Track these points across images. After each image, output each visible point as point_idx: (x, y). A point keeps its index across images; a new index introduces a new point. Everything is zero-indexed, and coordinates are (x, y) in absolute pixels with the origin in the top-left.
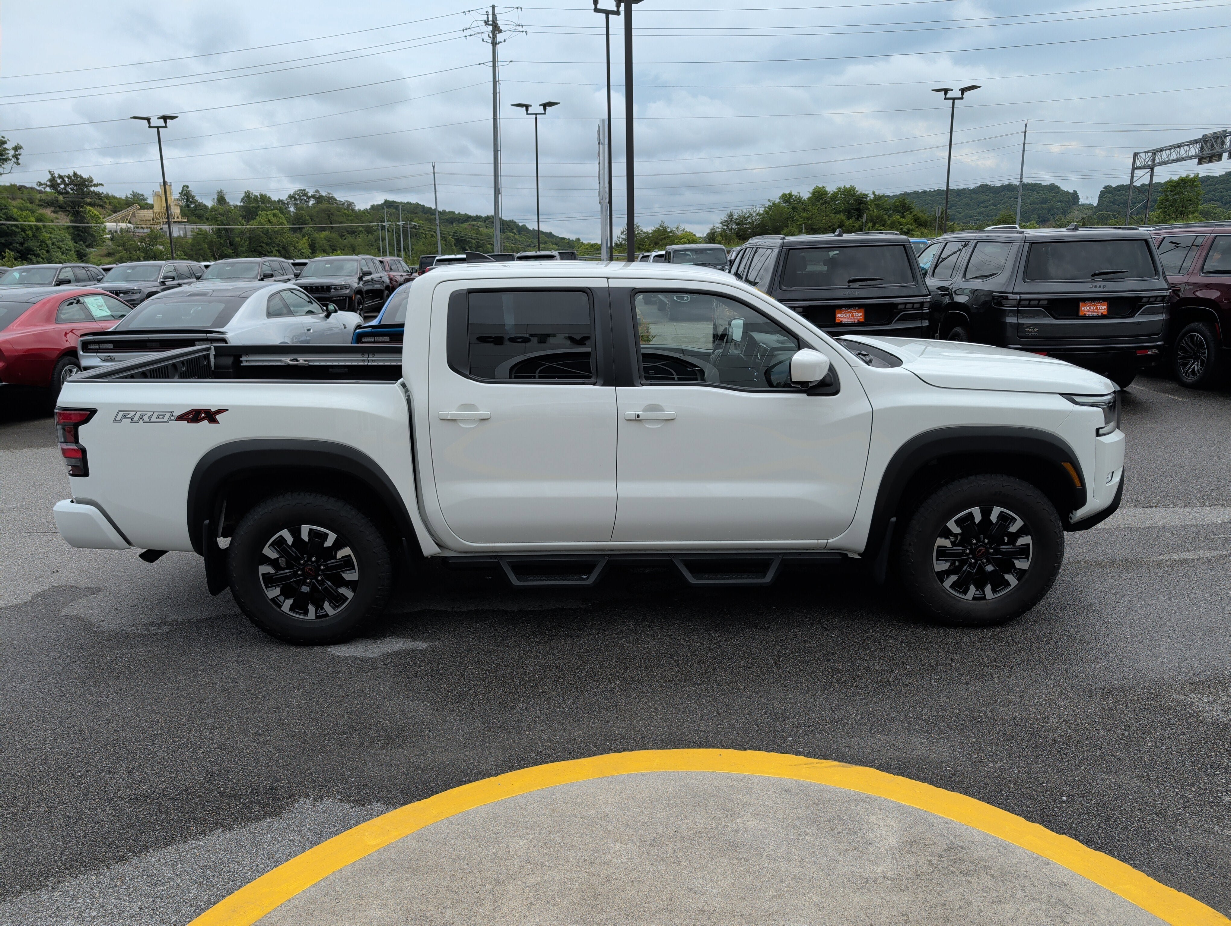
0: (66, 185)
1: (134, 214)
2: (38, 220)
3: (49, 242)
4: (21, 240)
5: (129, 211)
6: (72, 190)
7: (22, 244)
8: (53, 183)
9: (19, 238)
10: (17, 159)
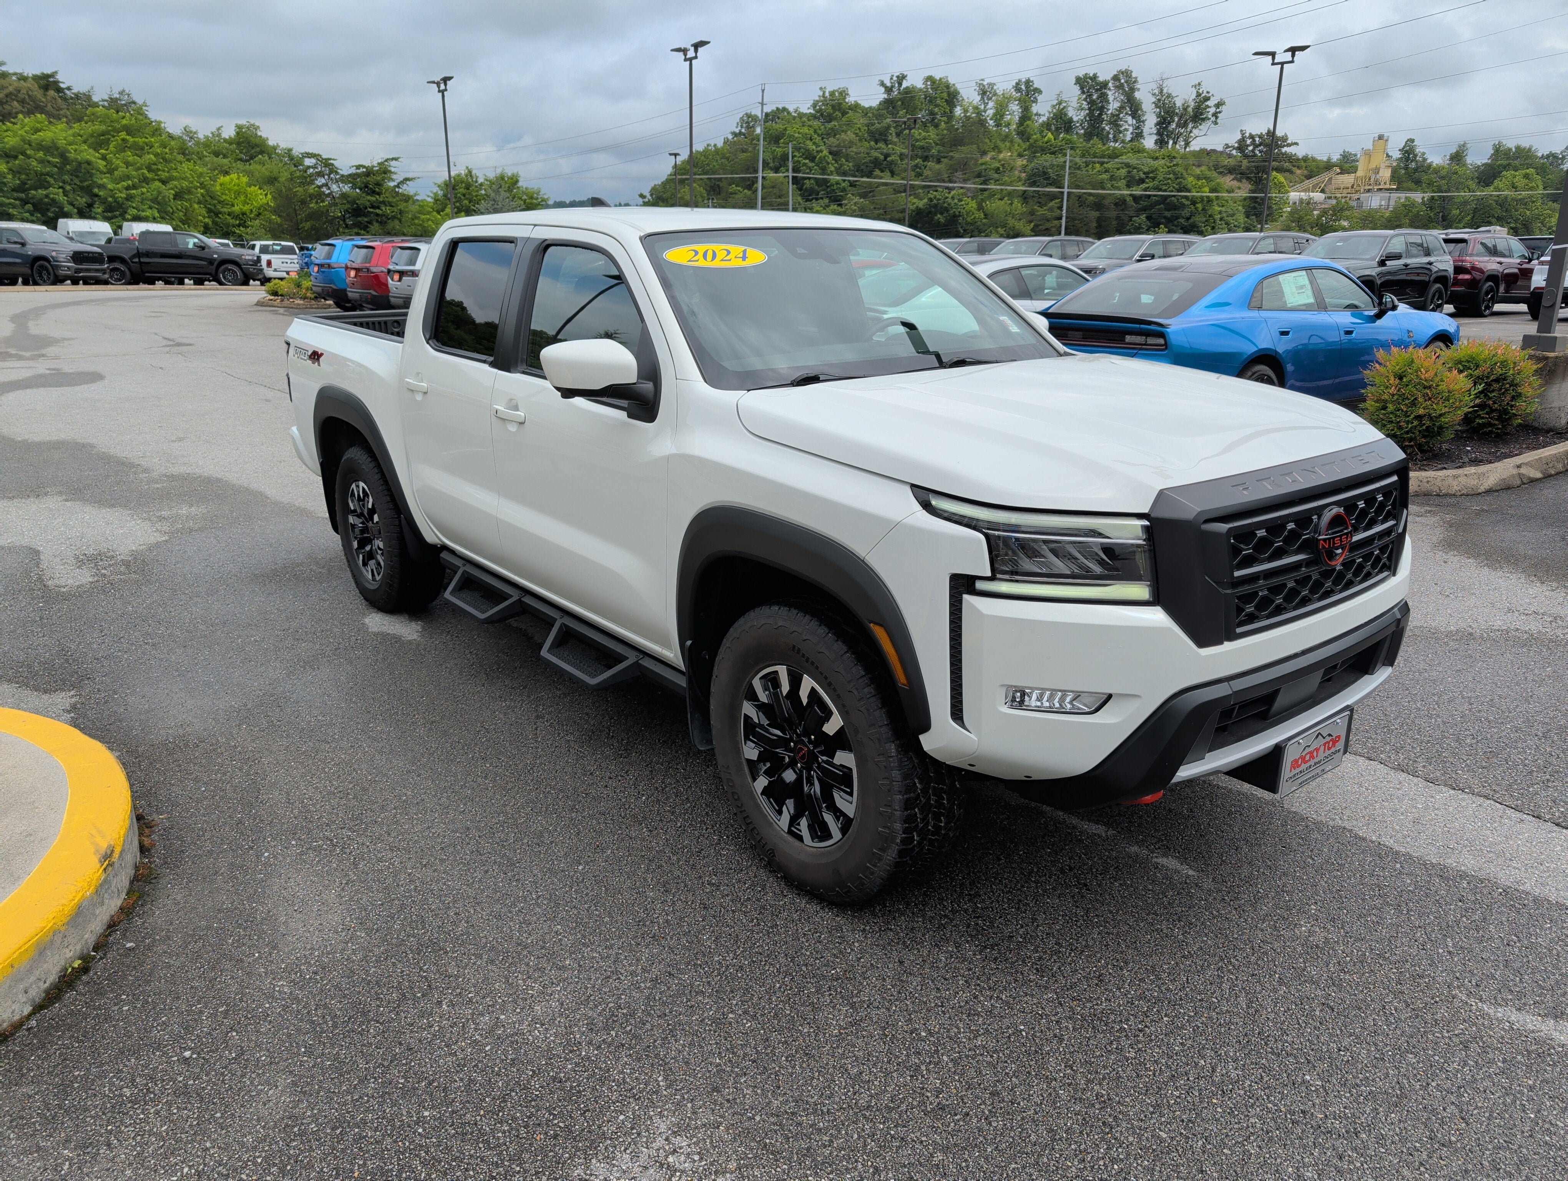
0: (1256, 146)
1: (1330, 179)
2: (1213, 190)
3: (1218, 217)
4: (1188, 215)
5: (1325, 177)
6: (1260, 152)
7: (1188, 219)
8: (1241, 146)
9: (1186, 213)
10: (1217, 118)
